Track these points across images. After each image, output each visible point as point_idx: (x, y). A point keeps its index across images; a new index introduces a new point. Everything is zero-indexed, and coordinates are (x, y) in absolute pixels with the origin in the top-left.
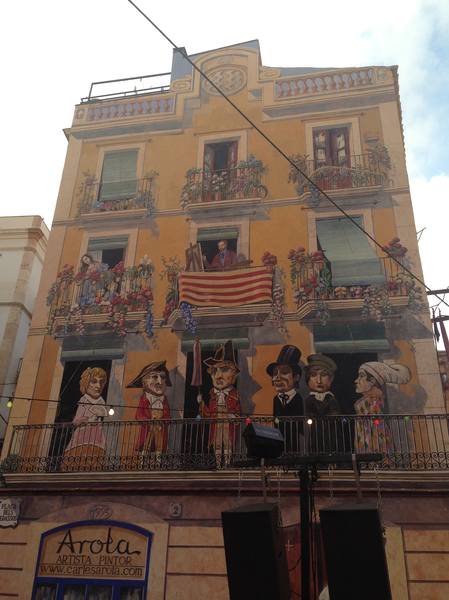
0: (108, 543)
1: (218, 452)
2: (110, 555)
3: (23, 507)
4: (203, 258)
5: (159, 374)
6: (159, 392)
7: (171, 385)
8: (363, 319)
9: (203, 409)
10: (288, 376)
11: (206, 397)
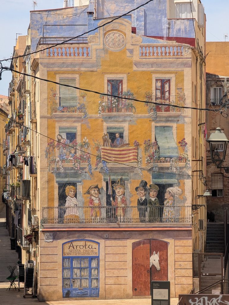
0: (85, 246)
1: (119, 218)
2: (87, 249)
3: (54, 236)
4: (110, 141)
5: (96, 189)
6: (97, 196)
7: (101, 194)
8: (169, 171)
9: (113, 203)
10: (143, 192)
11: (114, 198)
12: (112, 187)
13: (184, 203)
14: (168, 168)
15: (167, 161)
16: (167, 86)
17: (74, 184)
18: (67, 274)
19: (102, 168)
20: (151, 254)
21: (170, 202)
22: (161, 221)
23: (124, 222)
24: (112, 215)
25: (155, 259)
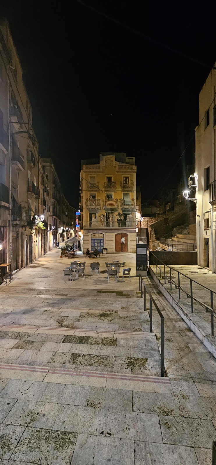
1: (110, 225)
2: (99, 236)
4: (107, 198)
5: (103, 216)
6: (103, 218)
8: (128, 209)
9: (108, 220)
10: (119, 216)
11: (109, 219)
12: (108, 215)
13: (133, 220)
14: (128, 208)
15: (127, 206)
16: (127, 179)
17: (95, 214)
18: (93, 245)
19: (105, 208)
20: (122, 238)
21: (129, 220)
22: (125, 227)
23: (112, 227)
24: (108, 224)
25: (123, 240)
